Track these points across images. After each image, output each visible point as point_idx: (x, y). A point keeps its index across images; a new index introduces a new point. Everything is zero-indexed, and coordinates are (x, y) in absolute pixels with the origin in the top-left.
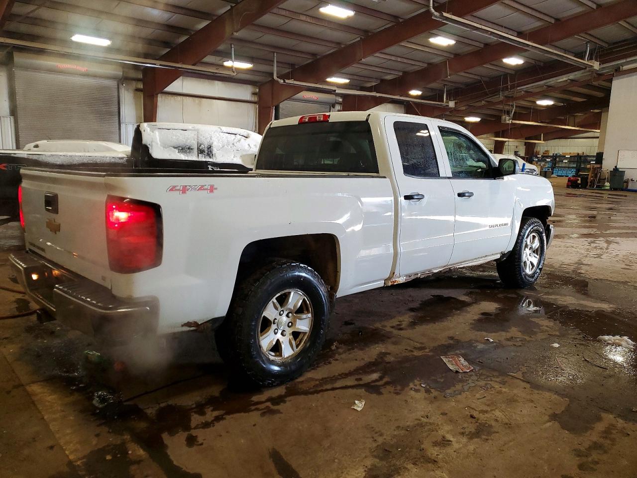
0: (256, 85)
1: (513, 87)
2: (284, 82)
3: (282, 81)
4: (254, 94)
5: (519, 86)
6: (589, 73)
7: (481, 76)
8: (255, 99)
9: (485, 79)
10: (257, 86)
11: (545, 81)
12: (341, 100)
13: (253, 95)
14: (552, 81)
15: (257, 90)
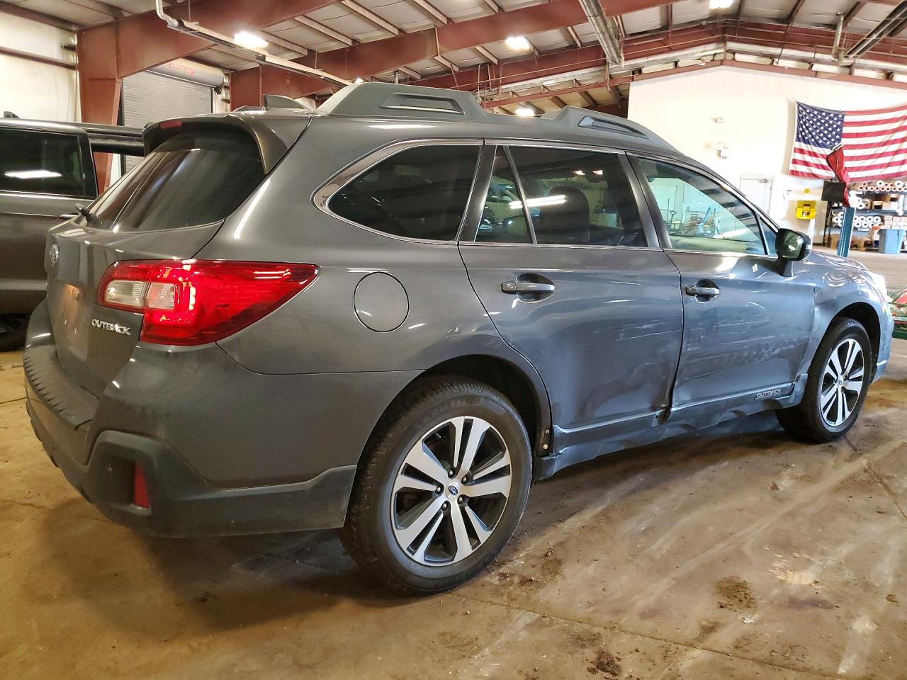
0: (71, 31)
1: (497, 84)
2: (181, 24)
3: (176, 23)
4: (69, 48)
5: (505, 84)
6: (599, 73)
7: (452, 63)
8: (73, 58)
9: (456, 69)
10: (75, 32)
11: (541, 79)
12: (226, 81)
13: (66, 52)
14: (550, 81)
15: (74, 41)
